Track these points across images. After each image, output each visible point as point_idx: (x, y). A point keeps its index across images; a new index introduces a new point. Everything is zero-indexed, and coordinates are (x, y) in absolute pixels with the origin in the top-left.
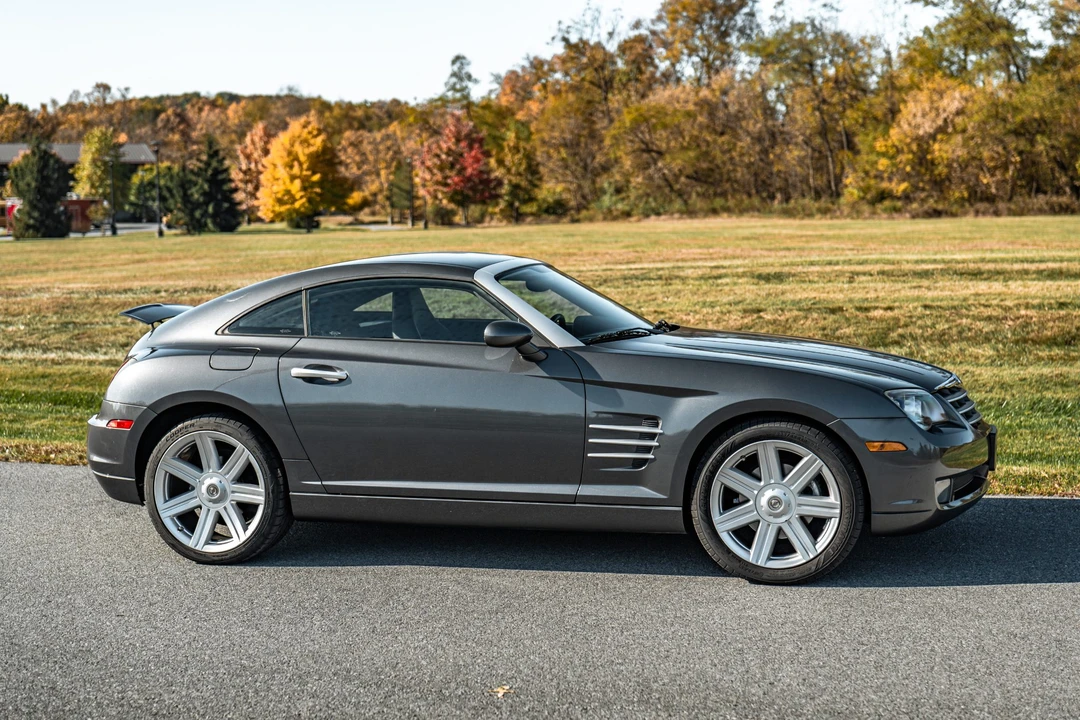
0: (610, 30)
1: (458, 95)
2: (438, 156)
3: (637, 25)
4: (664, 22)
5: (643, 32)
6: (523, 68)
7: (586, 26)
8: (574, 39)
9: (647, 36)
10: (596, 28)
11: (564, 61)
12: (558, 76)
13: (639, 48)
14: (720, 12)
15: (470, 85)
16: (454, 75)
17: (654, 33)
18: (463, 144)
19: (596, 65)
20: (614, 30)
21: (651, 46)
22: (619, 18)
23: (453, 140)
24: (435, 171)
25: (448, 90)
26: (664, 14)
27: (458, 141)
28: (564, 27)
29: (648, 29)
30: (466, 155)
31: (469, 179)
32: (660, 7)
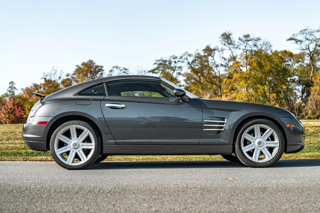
0: (60, 76)
1: (11, 93)
2: (7, 110)
3: (68, 75)
4: (76, 75)
5: (69, 77)
6: (31, 87)
7: (52, 75)
8: (48, 78)
9: (71, 79)
10: (55, 75)
11: (44, 85)
12: (42, 89)
13: (68, 82)
14: (93, 73)
15: (15, 90)
16: (10, 87)
17: (73, 78)
18: (15, 107)
19: (55, 86)
20: (61, 76)
21: (72, 82)
22: (62, 73)
23: (12, 105)
24: (6, 114)
25: (8, 92)
26: (76, 73)
27: (14, 105)
28: (45, 75)
29: (71, 76)
30: (16, 110)
31: (17, 117)
32: (75, 70)
